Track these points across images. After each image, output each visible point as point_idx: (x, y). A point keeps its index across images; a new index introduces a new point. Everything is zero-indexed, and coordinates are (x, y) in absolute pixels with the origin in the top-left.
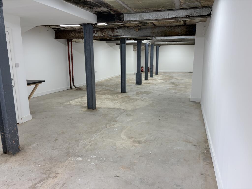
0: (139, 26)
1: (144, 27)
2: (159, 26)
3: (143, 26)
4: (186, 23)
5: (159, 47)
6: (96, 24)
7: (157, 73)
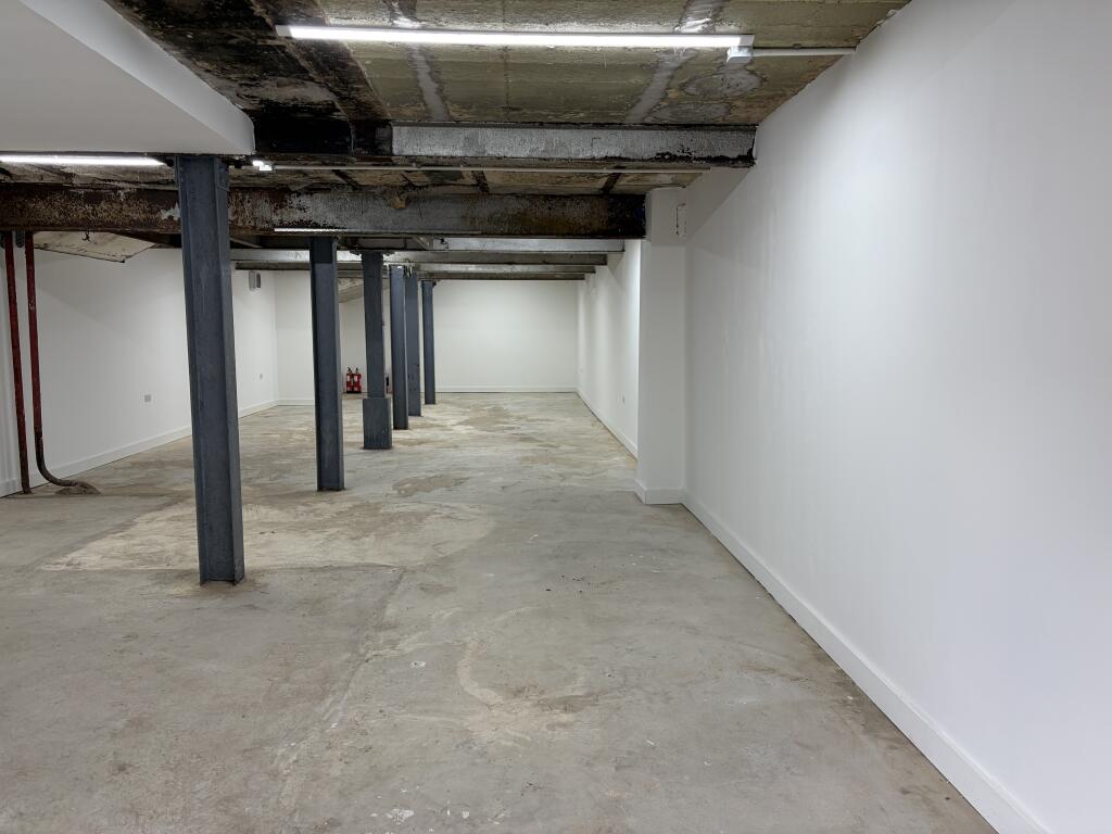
0: (415, 187)
1: (434, 191)
2: (500, 191)
3: (434, 185)
4: (612, 187)
5: (435, 284)
6: (248, 161)
7: (430, 400)
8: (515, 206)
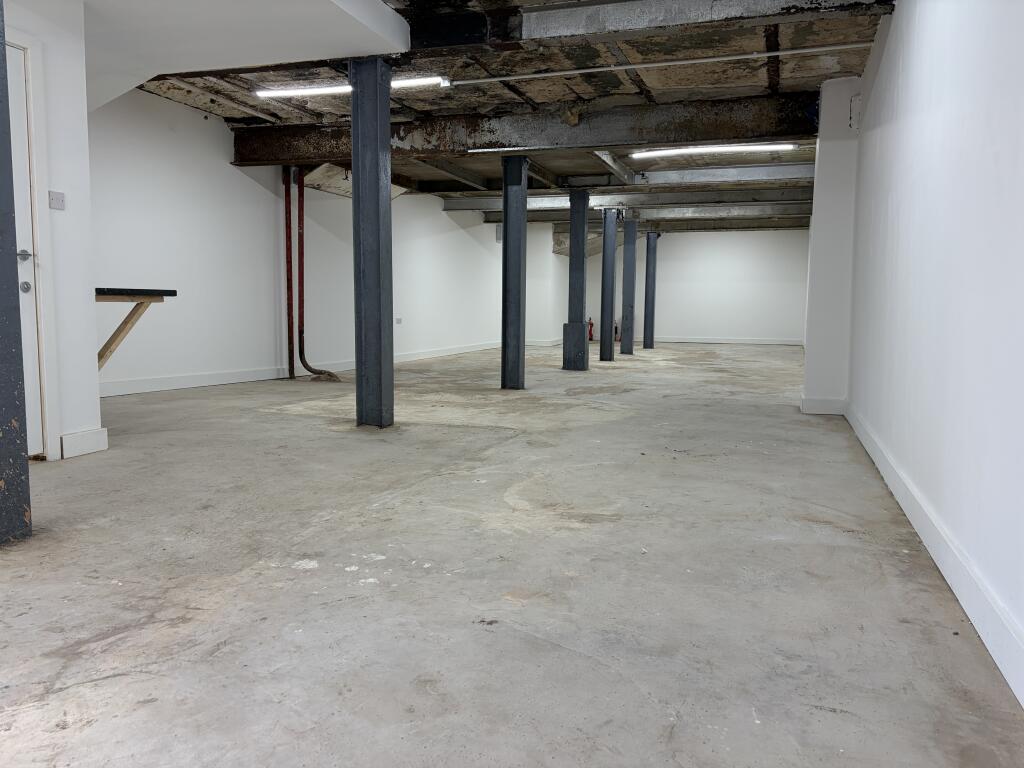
0: (584, 100)
1: (604, 102)
3: (600, 96)
4: (778, 83)
5: (659, 235)
7: (649, 343)
8: (682, 114)
